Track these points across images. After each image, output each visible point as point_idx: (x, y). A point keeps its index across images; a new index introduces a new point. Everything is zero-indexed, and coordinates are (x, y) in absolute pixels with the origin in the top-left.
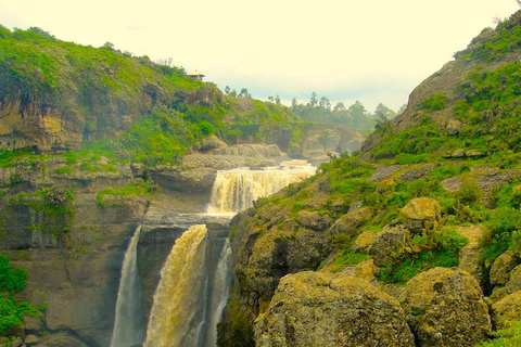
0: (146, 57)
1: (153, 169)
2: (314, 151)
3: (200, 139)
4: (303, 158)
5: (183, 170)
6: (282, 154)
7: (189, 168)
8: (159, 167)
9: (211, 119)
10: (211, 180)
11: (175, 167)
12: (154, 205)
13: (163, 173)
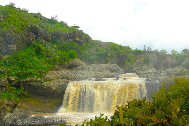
0: (39, 14)
1: (24, 80)
2: (141, 68)
3: (68, 61)
4: (134, 72)
5: (45, 81)
6: (121, 70)
7: (50, 80)
8: (28, 79)
9: (76, 49)
10: (63, 88)
11: (39, 79)
12: (20, 107)
13: (31, 83)
